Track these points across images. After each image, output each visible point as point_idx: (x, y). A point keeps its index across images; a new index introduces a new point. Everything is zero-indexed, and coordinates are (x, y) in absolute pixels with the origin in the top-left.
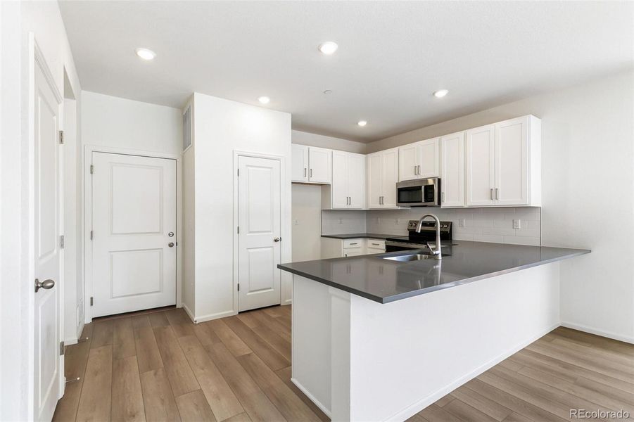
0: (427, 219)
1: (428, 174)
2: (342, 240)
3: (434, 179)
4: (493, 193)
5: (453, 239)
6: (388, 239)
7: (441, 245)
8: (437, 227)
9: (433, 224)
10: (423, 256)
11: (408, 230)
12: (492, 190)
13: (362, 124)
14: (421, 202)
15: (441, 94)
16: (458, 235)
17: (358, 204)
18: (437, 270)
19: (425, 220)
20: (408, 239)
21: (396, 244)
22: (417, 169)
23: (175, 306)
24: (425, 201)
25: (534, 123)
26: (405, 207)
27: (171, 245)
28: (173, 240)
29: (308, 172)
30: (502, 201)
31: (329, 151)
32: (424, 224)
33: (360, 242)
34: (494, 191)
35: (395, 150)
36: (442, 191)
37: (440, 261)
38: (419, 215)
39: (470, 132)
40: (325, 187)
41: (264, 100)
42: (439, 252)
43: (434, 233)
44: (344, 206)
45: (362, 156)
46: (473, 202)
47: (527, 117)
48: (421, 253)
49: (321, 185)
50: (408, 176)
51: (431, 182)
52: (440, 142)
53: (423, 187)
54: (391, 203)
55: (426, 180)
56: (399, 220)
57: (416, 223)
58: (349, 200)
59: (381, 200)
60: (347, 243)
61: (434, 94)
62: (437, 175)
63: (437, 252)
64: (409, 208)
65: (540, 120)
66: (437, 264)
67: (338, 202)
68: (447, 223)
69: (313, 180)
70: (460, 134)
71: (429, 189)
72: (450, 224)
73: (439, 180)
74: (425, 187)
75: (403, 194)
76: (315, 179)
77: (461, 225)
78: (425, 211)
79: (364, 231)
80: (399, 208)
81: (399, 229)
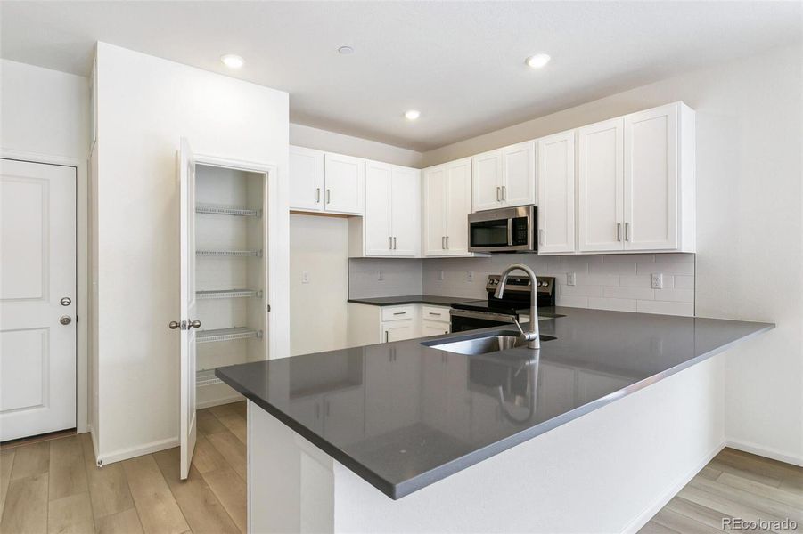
0: (514, 273)
1: (516, 199)
2: (380, 308)
3: (527, 207)
4: (621, 231)
5: (557, 304)
6: (455, 306)
7: (539, 315)
8: (532, 286)
9: (525, 281)
10: (509, 338)
11: (487, 290)
12: (619, 225)
13: (412, 115)
14: (506, 245)
15: (539, 62)
16: (564, 299)
17: (409, 249)
18: (531, 368)
19: (511, 274)
20: (486, 305)
21: (466, 314)
22: (500, 192)
23: (74, 430)
24: (513, 244)
25: (686, 115)
26: (484, 253)
27: (65, 321)
28: (69, 312)
29: (325, 194)
30: (636, 244)
31: (360, 161)
32: (511, 281)
33: (410, 310)
34: (622, 226)
35: (466, 161)
36: (540, 227)
37: (538, 353)
38: (501, 266)
39: (584, 131)
40: (353, 220)
41: (234, 62)
42: (535, 335)
43: (528, 295)
44: (383, 251)
45: (417, 171)
46: (589, 245)
47: (675, 105)
48: (505, 333)
49: (348, 217)
50: (487, 203)
51: (522, 213)
52: (537, 145)
53: (510, 221)
54: (459, 246)
55: (514, 210)
56: (473, 274)
57: (498, 278)
58: (393, 242)
59: (445, 241)
60: (388, 312)
61: (526, 62)
62: (531, 201)
63: (532, 336)
64: (490, 256)
65: (694, 112)
66: (531, 357)
67: (374, 246)
68: (547, 279)
69: (331, 209)
70: (569, 135)
71: (520, 224)
72: (552, 282)
73: (536, 210)
74: (514, 221)
75: (479, 232)
76: (335, 207)
77: (570, 283)
78: (512, 261)
79: (419, 292)
80: (473, 255)
81: (473, 288)
